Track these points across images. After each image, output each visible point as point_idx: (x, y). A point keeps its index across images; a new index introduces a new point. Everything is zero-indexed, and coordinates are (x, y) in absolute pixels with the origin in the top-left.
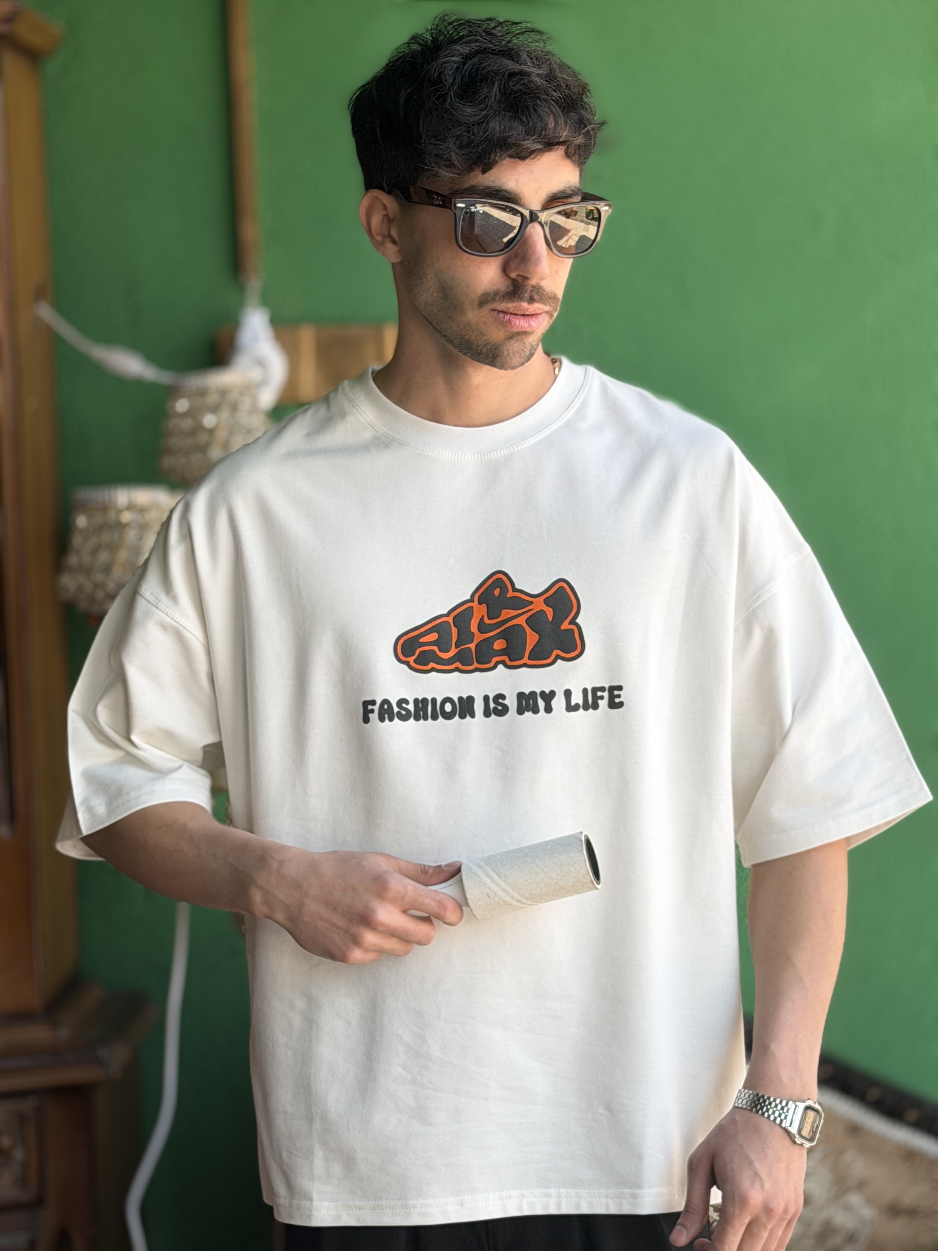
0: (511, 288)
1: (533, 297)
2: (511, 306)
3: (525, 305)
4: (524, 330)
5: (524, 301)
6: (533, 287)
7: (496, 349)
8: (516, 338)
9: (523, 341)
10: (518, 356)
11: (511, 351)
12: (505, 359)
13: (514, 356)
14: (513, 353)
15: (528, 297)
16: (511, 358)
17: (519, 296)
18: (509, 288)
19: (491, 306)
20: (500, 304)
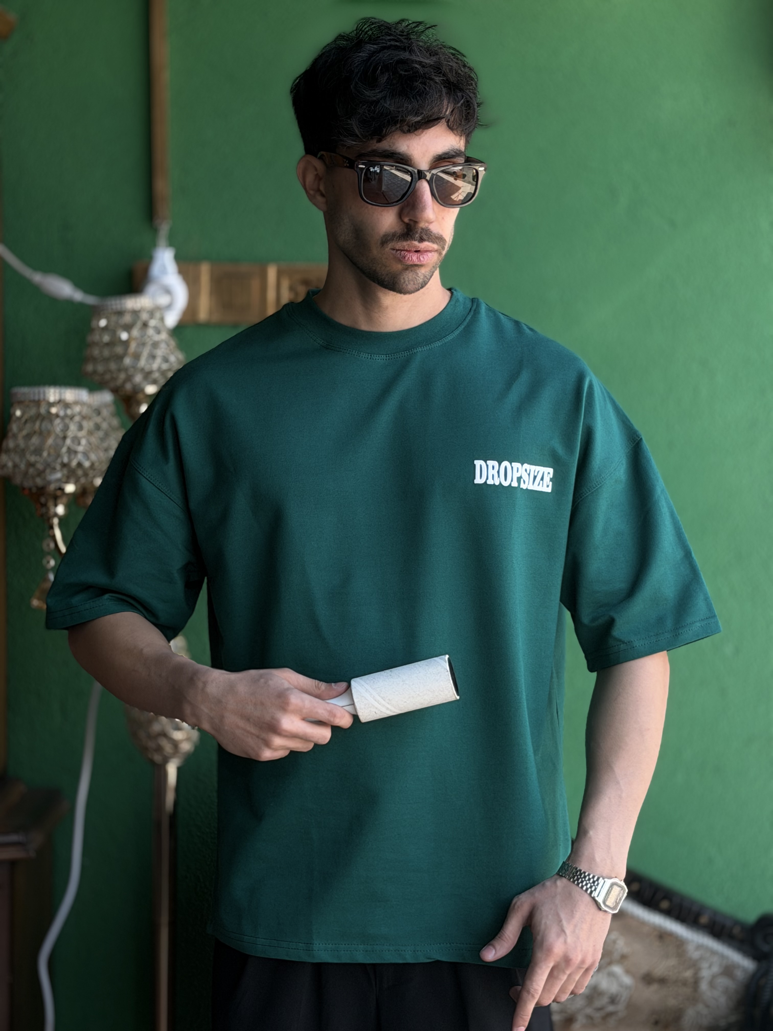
0: (405, 230)
1: (422, 238)
2: (405, 244)
3: (416, 243)
4: (415, 263)
5: (415, 241)
6: (422, 229)
7: (394, 278)
8: (410, 269)
9: (415, 272)
10: (412, 283)
11: (406, 279)
12: (402, 285)
13: (409, 283)
14: (408, 281)
15: (419, 238)
16: (407, 285)
17: (411, 236)
18: (404, 230)
19: (390, 245)
20: (397, 243)
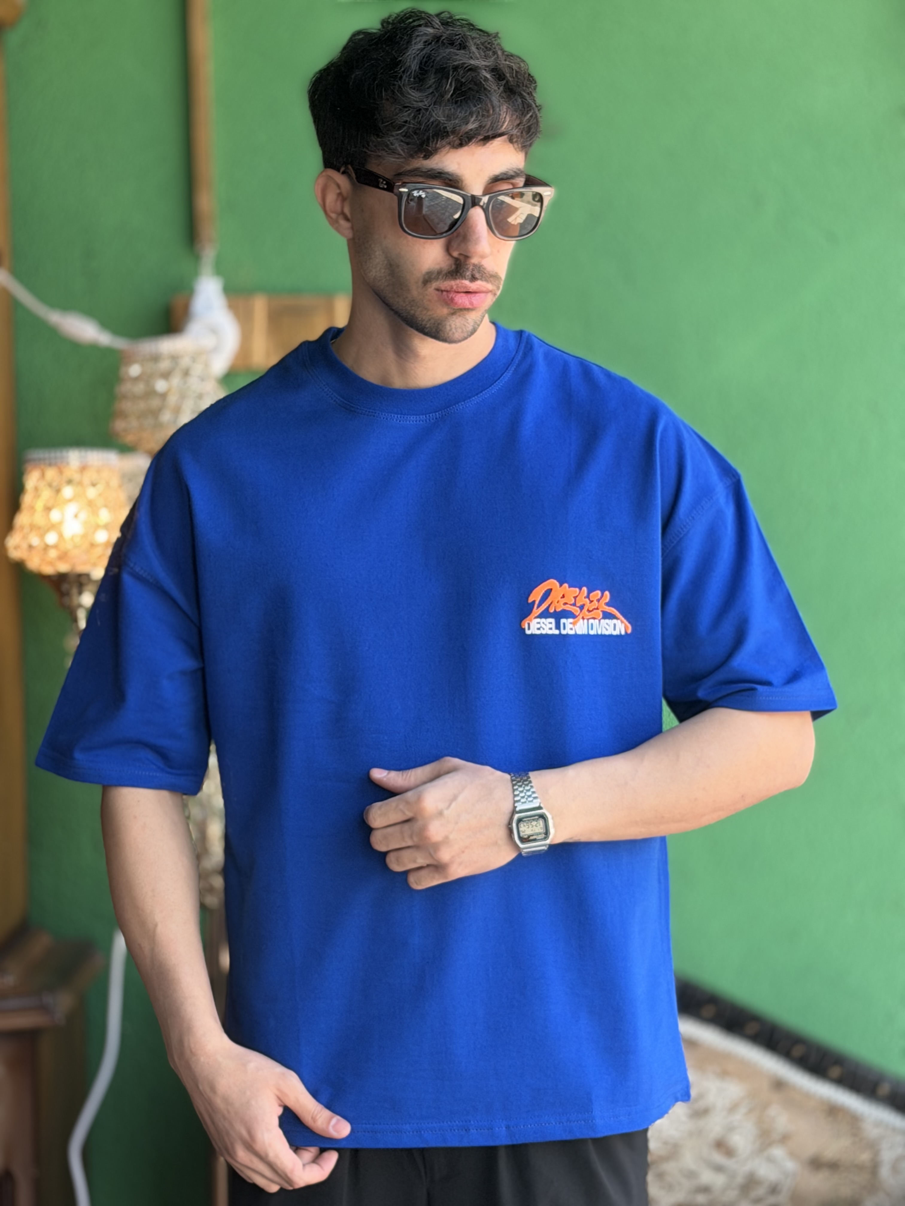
2: (453, 284)
4: (466, 307)
6: (475, 265)
7: (438, 324)
14: (455, 328)
18: (452, 267)
19: (435, 285)
20: (443, 282)
